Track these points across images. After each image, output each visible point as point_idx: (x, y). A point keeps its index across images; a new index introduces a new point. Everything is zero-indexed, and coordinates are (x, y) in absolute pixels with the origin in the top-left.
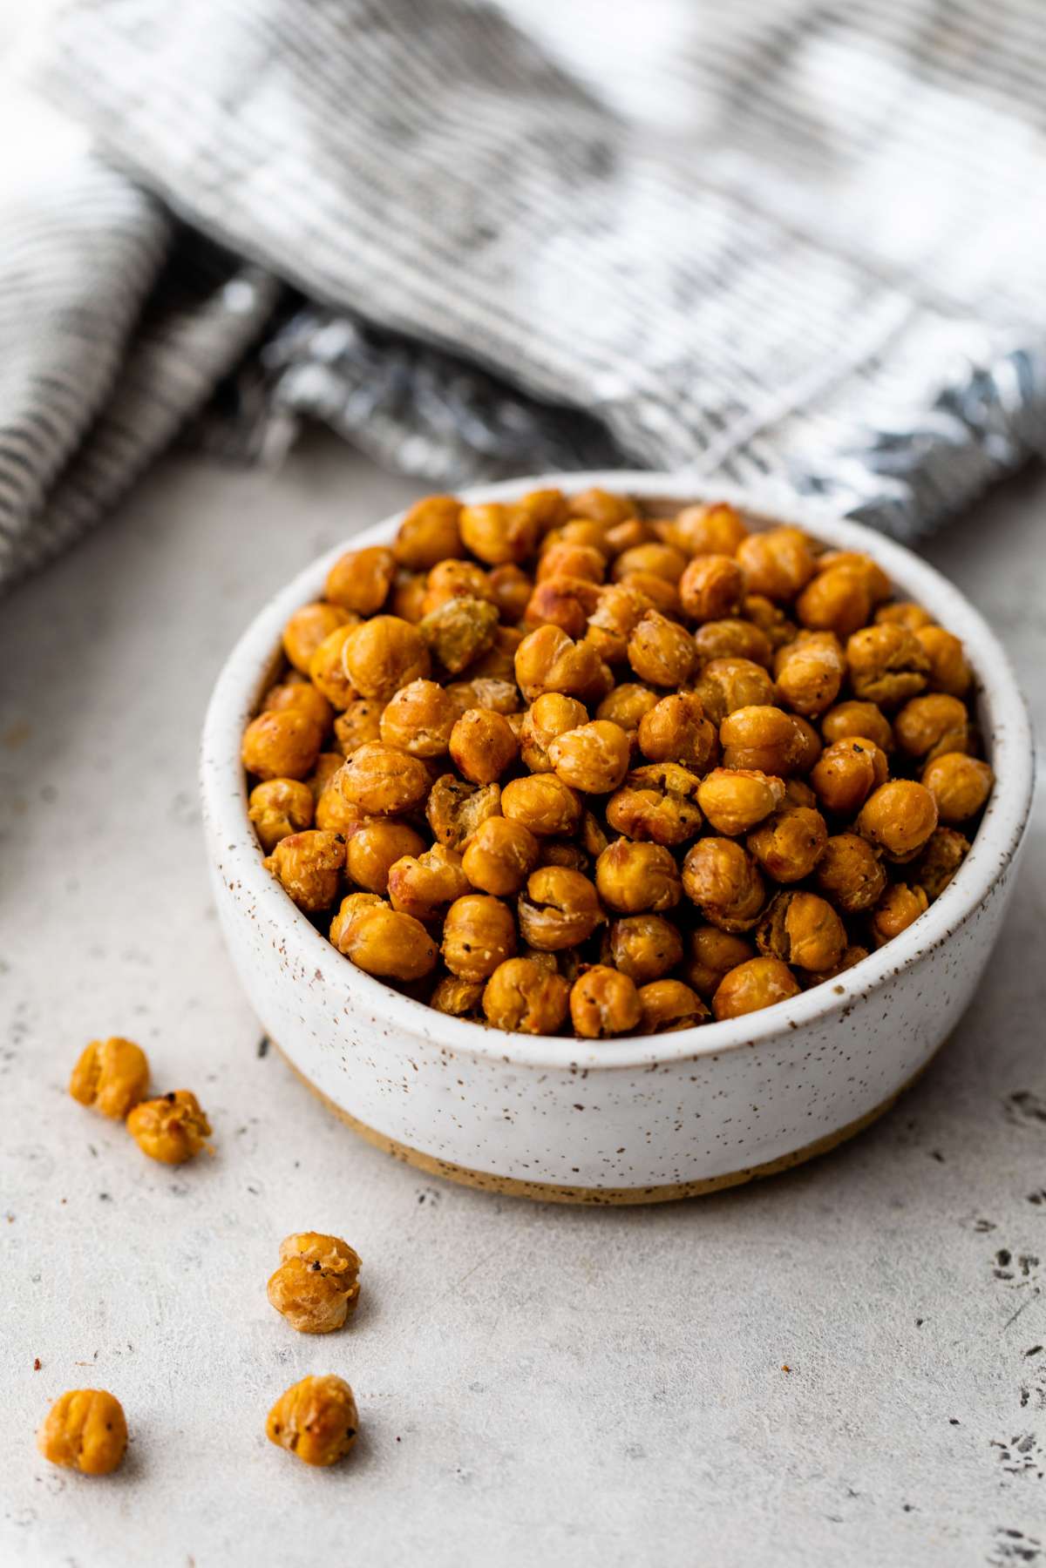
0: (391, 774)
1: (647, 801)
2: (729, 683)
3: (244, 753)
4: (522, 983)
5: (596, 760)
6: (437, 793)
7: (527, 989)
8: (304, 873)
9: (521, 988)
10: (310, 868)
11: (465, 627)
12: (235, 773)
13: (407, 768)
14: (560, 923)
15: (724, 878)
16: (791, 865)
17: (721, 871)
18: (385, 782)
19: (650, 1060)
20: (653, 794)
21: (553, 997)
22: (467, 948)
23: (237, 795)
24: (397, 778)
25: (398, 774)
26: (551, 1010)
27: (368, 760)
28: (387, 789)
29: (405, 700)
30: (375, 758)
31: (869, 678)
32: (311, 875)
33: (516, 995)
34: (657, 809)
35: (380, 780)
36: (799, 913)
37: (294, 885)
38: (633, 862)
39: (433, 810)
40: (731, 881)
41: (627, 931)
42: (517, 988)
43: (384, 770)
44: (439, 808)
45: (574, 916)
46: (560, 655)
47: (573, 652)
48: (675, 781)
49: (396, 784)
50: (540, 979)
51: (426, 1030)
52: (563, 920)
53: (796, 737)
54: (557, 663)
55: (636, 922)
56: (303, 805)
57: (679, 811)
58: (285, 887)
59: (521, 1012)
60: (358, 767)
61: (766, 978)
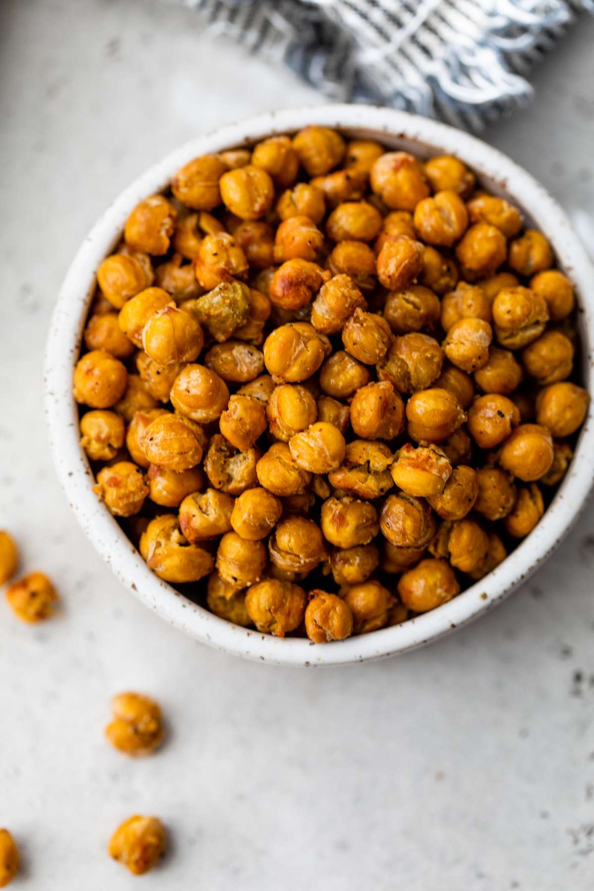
0: (181, 454)
1: (357, 481)
2: (413, 365)
3: (75, 391)
4: (273, 607)
5: (323, 465)
6: (211, 459)
7: (276, 611)
8: (121, 504)
9: (272, 611)
10: (125, 501)
11: (227, 317)
12: (69, 405)
13: (191, 449)
14: (298, 564)
15: (409, 536)
16: (455, 515)
17: (408, 532)
18: (177, 459)
19: (358, 658)
20: (362, 475)
21: (293, 611)
22: (235, 579)
23: (72, 425)
24: (184, 456)
25: (185, 453)
26: (291, 621)
27: (164, 443)
28: (178, 463)
29: (189, 392)
30: (169, 442)
31: (507, 334)
32: (127, 505)
33: (269, 614)
34: (364, 485)
35: (173, 457)
36: (458, 538)
37: (114, 509)
38: (347, 525)
39: (209, 468)
40: (414, 537)
41: (342, 562)
42: (270, 610)
43: (176, 451)
44: (213, 468)
45: (307, 560)
46: (296, 359)
47: (305, 357)
48: (376, 465)
49: (184, 461)
50: (284, 601)
51: (208, 635)
52: (300, 563)
53: (459, 417)
54: (294, 364)
55: (348, 554)
56: (117, 439)
57: (379, 484)
58: (108, 508)
59: (272, 622)
60: (157, 445)
61: (435, 585)
